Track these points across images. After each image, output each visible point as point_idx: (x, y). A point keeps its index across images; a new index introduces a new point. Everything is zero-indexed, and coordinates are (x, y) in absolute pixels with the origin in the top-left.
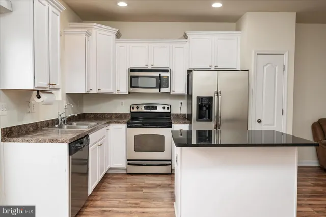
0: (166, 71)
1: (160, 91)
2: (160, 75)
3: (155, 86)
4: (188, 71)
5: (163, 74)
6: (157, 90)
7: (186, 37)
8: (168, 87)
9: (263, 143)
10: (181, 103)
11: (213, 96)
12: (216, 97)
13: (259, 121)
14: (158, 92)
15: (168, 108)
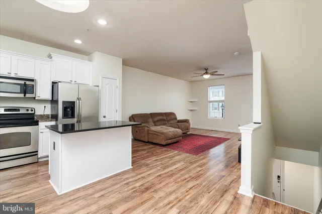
0: (32, 80)
1: (25, 96)
2: (25, 83)
3: (19, 92)
4: (53, 82)
5: (28, 83)
6: (22, 95)
7: (50, 57)
8: (33, 93)
9: (107, 126)
10: (45, 107)
11: (75, 101)
12: (78, 102)
13: (104, 117)
14: (23, 97)
15: (32, 110)
